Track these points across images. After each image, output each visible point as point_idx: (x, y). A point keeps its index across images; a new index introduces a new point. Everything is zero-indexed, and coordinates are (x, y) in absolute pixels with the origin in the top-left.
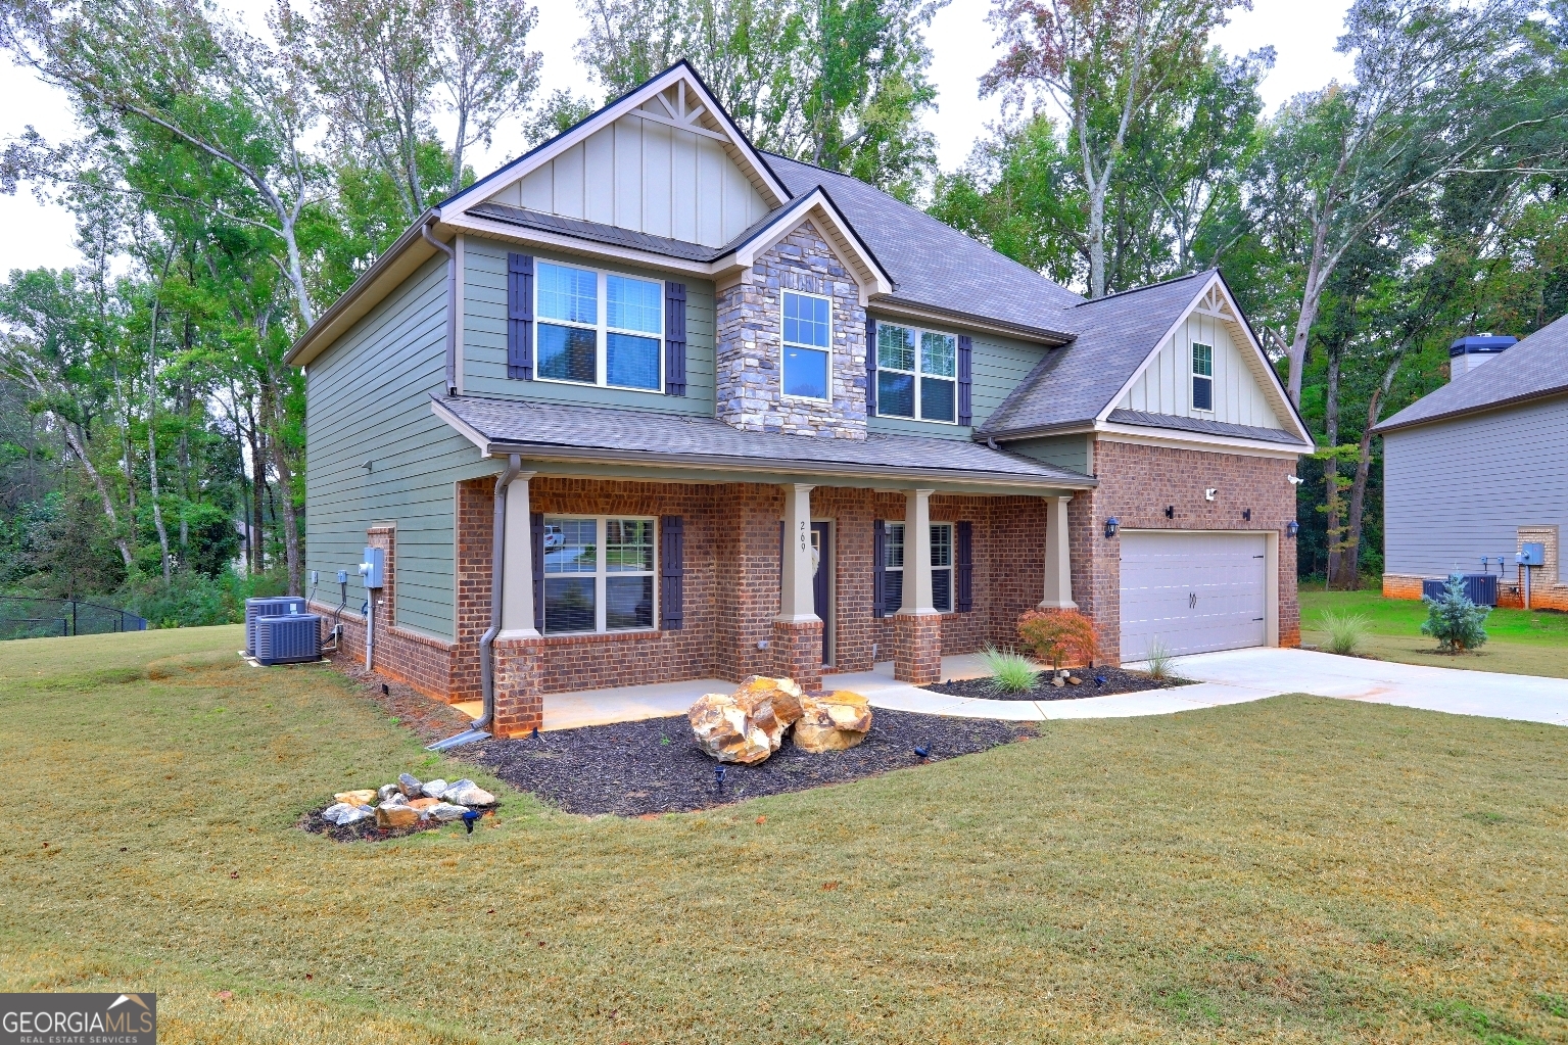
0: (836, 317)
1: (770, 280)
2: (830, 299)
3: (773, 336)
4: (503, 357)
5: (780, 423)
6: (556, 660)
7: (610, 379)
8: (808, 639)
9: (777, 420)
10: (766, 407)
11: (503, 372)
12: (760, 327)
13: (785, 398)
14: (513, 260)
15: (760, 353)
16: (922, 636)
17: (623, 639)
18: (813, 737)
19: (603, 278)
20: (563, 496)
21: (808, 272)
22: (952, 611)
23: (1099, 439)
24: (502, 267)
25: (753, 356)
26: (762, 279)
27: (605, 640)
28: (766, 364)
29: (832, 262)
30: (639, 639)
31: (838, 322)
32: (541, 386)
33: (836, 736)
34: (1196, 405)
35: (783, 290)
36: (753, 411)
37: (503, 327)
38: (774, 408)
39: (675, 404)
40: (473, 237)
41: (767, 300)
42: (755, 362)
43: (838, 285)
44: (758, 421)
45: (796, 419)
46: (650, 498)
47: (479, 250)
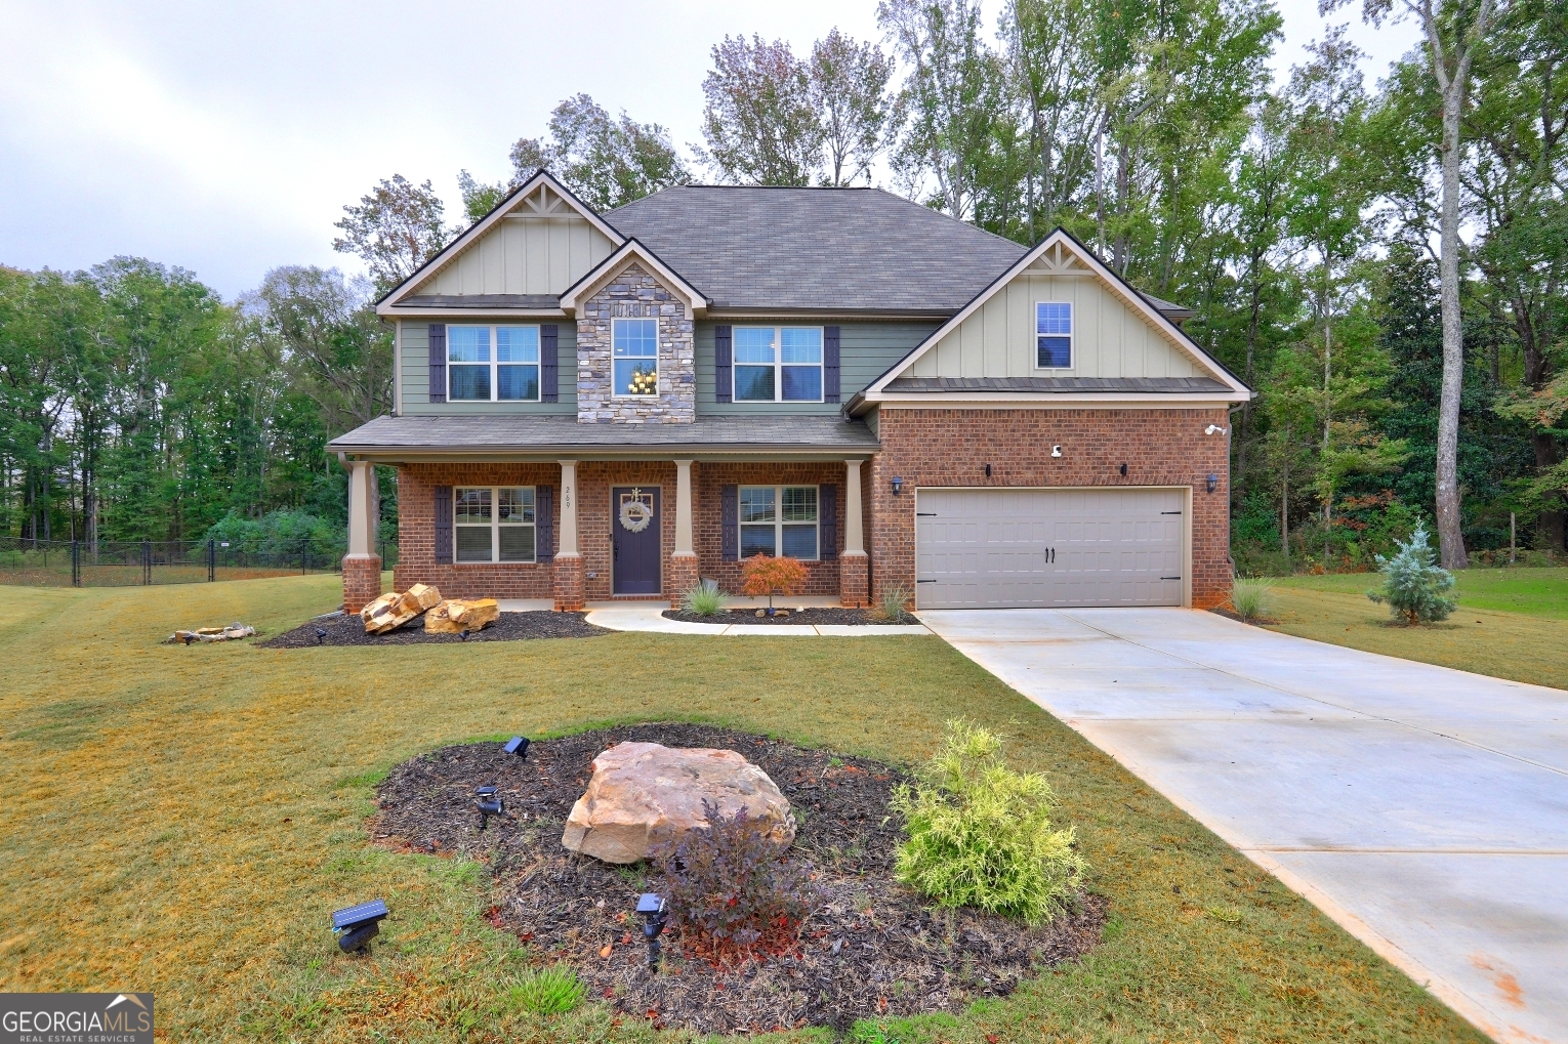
0: (662, 332)
1: (601, 313)
2: (657, 320)
3: (604, 353)
4: (427, 389)
5: (611, 416)
6: (461, 579)
7: (501, 396)
8: (567, 570)
9: (608, 414)
10: (599, 405)
11: (427, 398)
12: (593, 349)
13: (614, 397)
14: (432, 328)
15: (594, 368)
16: (677, 573)
17: (507, 568)
18: (432, 622)
19: (493, 330)
20: (465, 474)
21: (636, 302)
22: (818, 559)
23: (883, 407)
24: (425, 333)
25: (587, 371)
26: (594, 314)
27: (495, 567)
28: (597, 375)
29: (659, 291)
30: (520, 568)
31: (663, 335)
32: (452, 405)
33: (450, 624)
34: (1040, 364)
35: (613, 319)
36: (589, 410)
37: (427, 371)
38: (606, 406)
39: (549, 408)
40: (404, 319)
41: (599, 328)
42: (589, 374)
43: (664, 308)
44: (592, 416)
45: (625, 412)
46: (527, 474)
47: (410, 325)
